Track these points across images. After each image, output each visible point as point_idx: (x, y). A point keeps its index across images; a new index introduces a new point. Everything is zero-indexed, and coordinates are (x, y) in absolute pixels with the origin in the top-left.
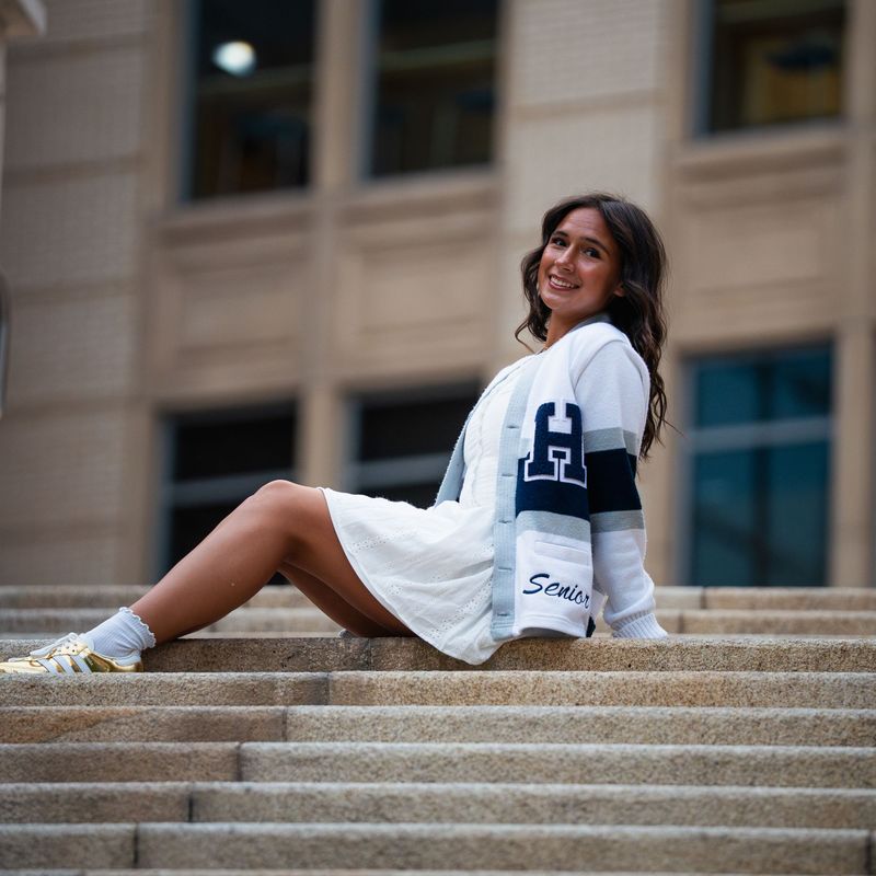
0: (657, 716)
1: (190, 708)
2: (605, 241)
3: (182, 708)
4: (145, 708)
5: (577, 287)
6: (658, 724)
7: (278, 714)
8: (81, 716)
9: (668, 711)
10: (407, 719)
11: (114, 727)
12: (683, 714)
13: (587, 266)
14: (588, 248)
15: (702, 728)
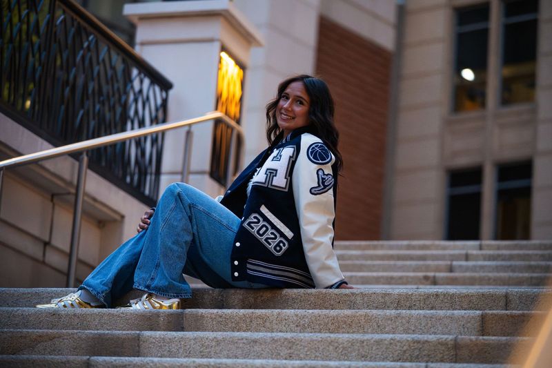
0: (314, 338)
1: (96, 332)
2: (305, 97)
3: (93, 332)
4: (75, 331)
5: (294, 118)
6: (315, 342)
7: (136, 335)
8: (47, 334)
9: (319, 336)
10: (195, 339)
11: (61, 340)
12: (327, 338)
13: (298, 109)
14: (298, 100)
15: (336, 344)
